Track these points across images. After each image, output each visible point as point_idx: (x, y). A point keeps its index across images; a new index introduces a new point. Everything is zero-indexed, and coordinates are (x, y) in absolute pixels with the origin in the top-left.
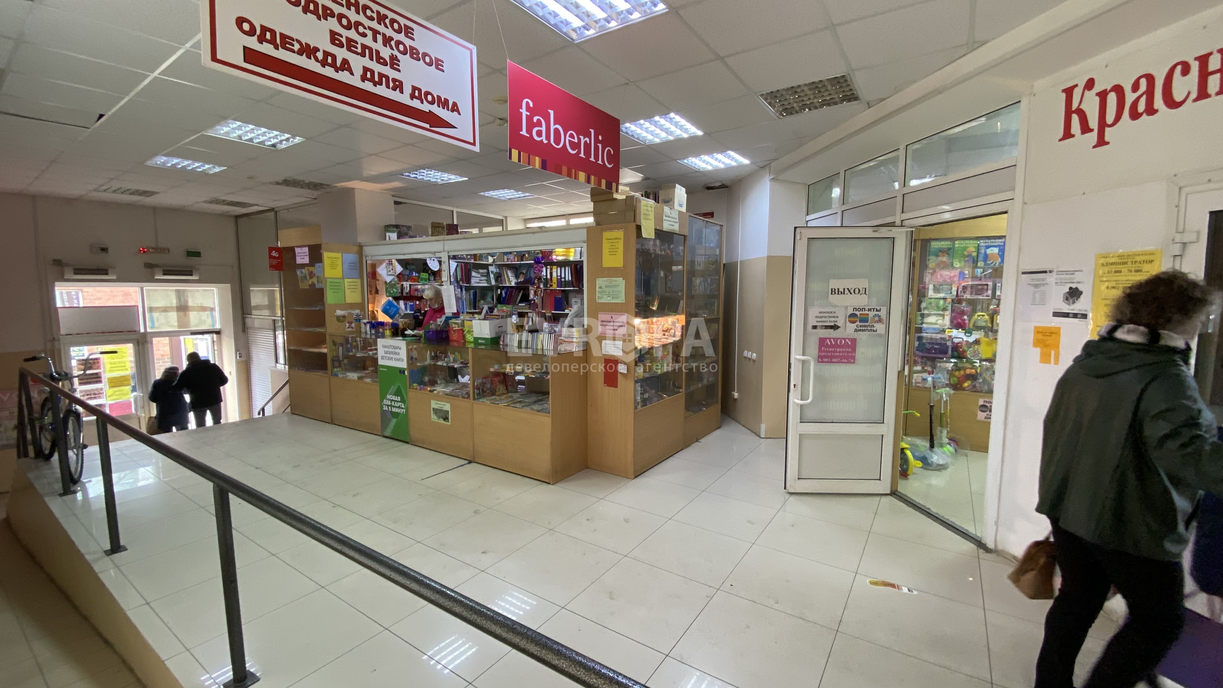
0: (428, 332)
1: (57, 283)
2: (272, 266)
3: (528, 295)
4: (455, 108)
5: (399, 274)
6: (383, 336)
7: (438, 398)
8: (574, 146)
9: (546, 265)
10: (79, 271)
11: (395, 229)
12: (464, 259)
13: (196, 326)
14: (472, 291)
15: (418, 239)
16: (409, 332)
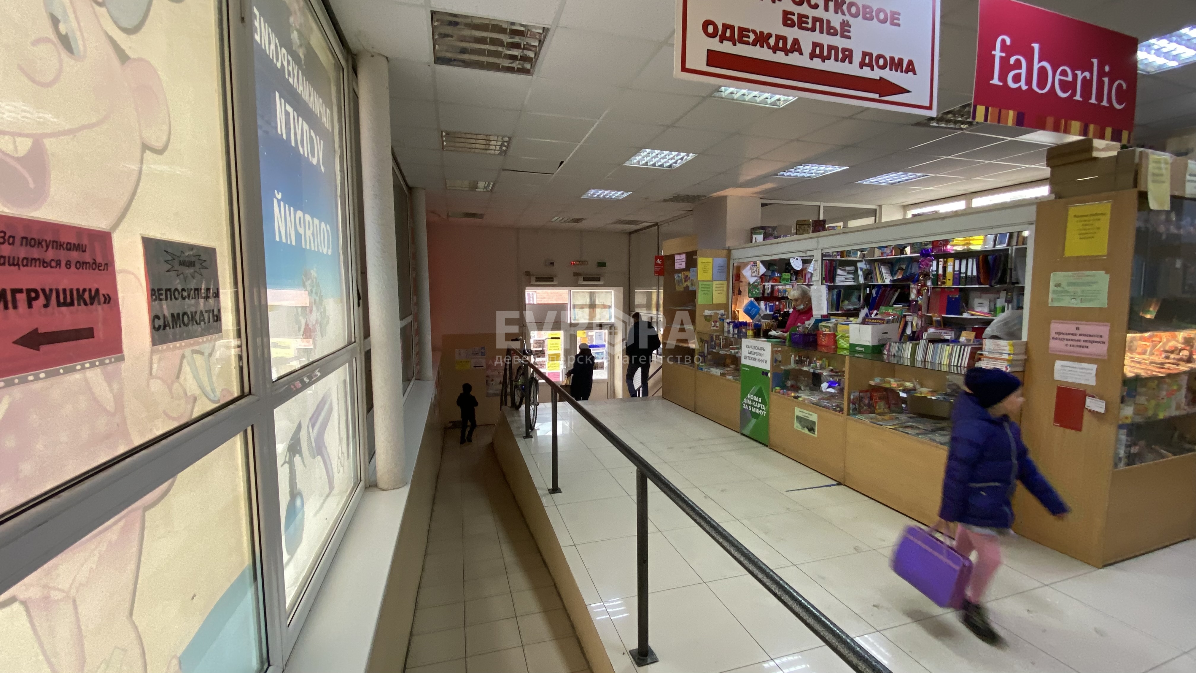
0: (795, 334)
1: (527, 288)
2: (656, 272)
3: (909, 295)
4: (911, 68)
5: (763, 275)
6: (746, 336)
7: (803, 405)
8: (1065, 86)
9: (937, 258)
10: (539, 279)
11: (762, 231)
12: (830, 256)
13: (600, 319)
14: (836, 290)
15: (784, 239)
16: (773, 333)
